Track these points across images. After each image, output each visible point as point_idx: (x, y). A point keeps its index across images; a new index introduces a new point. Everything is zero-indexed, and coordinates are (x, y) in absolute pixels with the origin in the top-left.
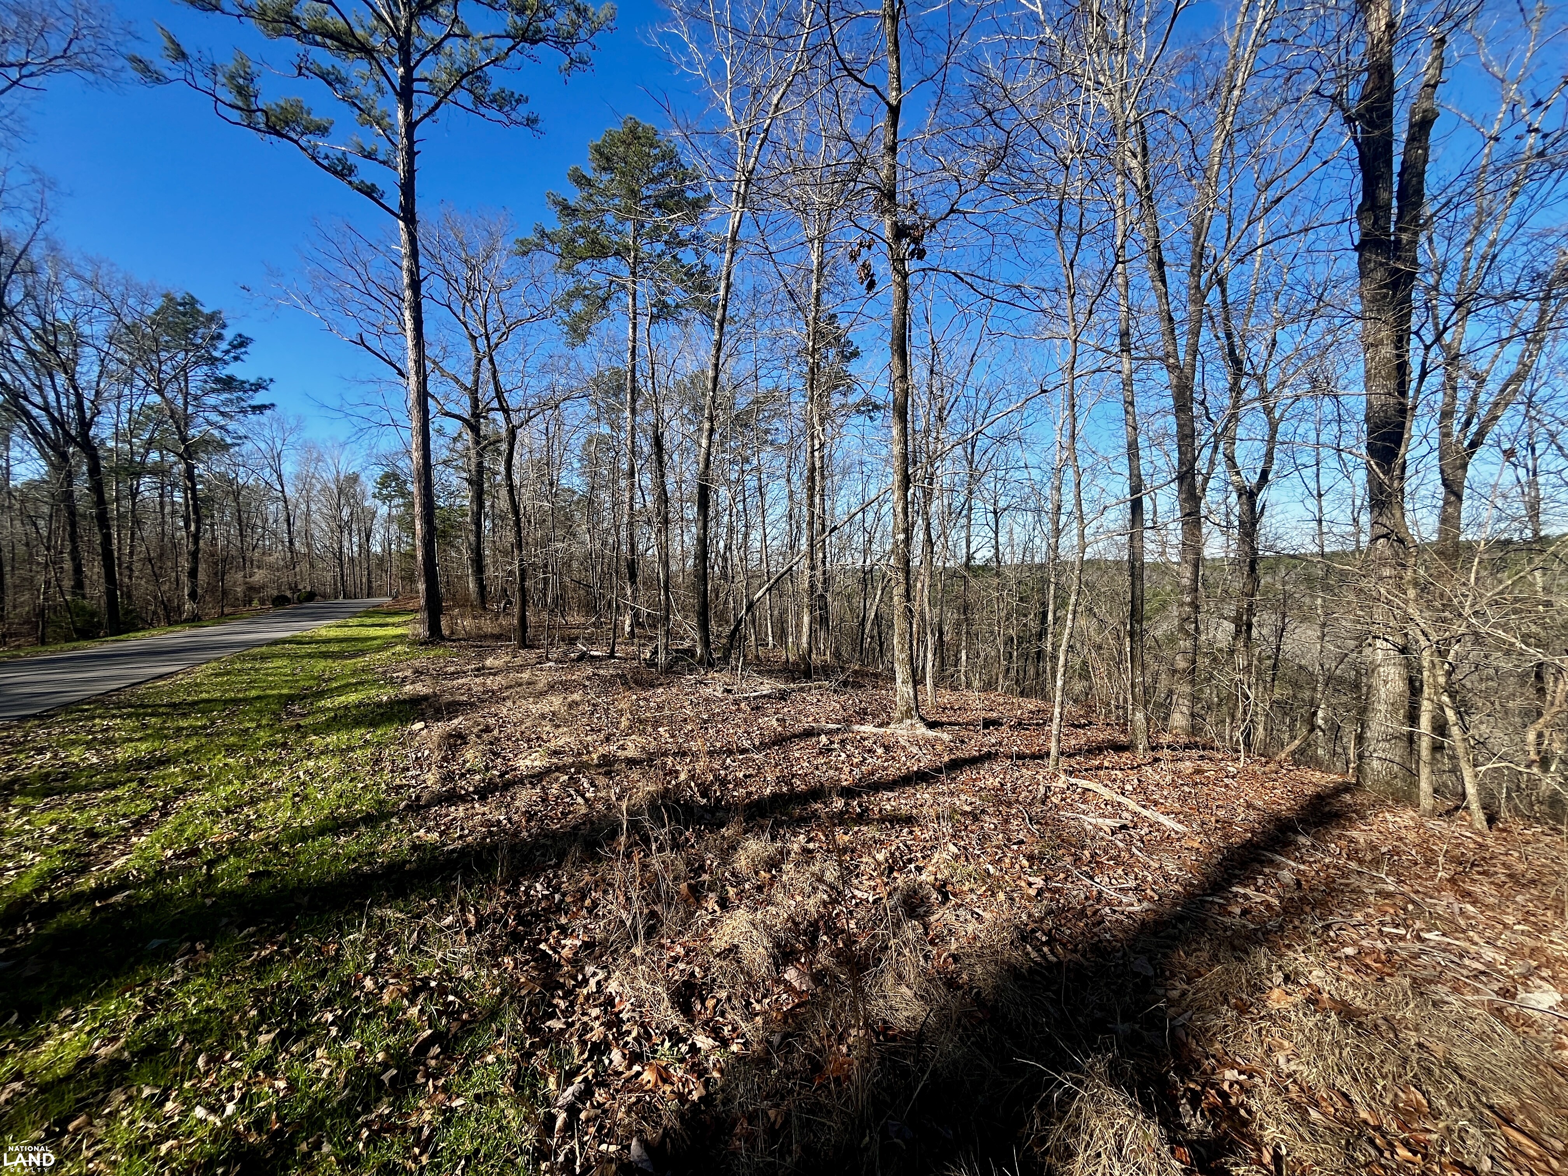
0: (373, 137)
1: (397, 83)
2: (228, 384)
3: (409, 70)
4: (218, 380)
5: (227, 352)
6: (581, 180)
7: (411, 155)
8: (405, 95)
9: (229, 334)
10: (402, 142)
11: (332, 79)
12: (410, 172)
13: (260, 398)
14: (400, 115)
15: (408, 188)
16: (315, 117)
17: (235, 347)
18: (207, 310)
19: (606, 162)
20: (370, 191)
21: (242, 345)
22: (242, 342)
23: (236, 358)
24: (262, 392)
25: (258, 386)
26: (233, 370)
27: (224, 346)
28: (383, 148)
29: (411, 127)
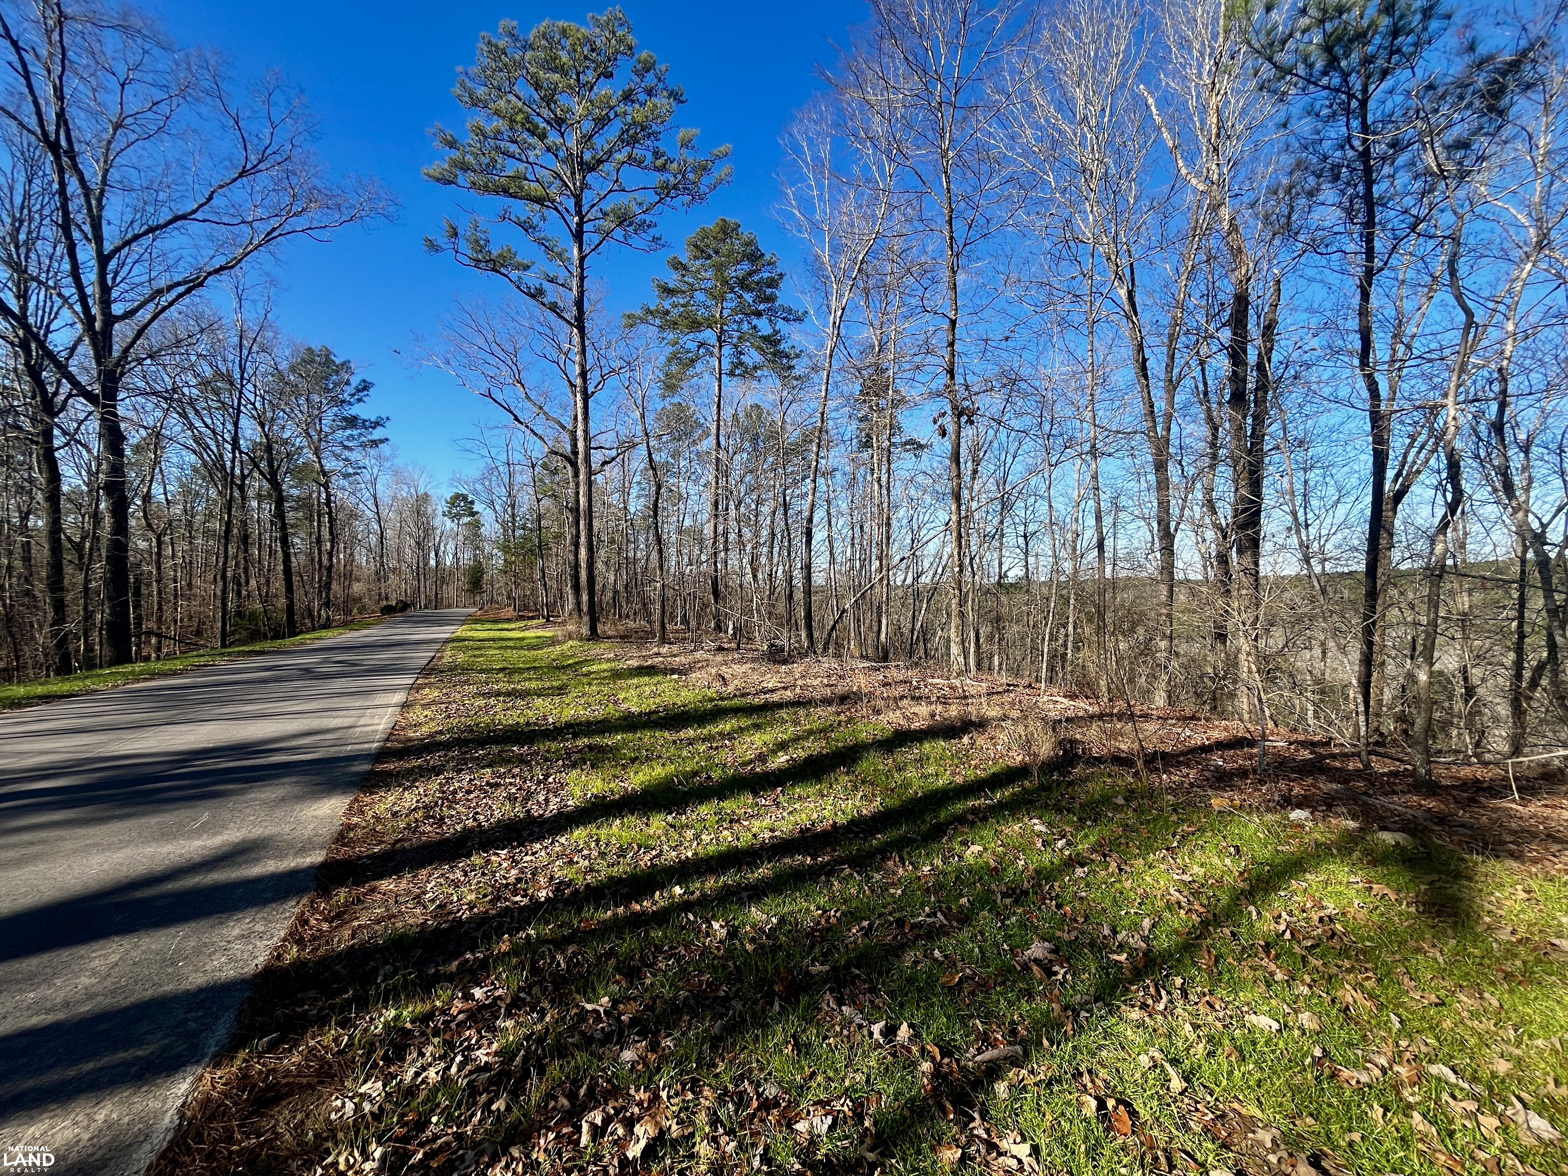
0: (556, 269)
1: (574, 227)
2: (352, 422)
3: (582, 218)
4: (345, 419)
5: (352, 395)
6: (677, 265)
7: (582, 278)
8: (578, 236)
9: (355, 381)
10: (576, 271)
11: (527, 227)
12: (581, 293)
13: (377, 434)
14: (575, 251)
15: (579, 304)
16: (518, 259)
17: (359, 391)
18: (338, 361)
19: (700, 252)
20: (554, 308)
21: (365, 388)
22: (365, 386)
23: (359, 400)
24: (379, 429)
25: (377, 424)
26: (356, 410)
27: (350, 390)
28: (562, 275)
29: (582, 259)
